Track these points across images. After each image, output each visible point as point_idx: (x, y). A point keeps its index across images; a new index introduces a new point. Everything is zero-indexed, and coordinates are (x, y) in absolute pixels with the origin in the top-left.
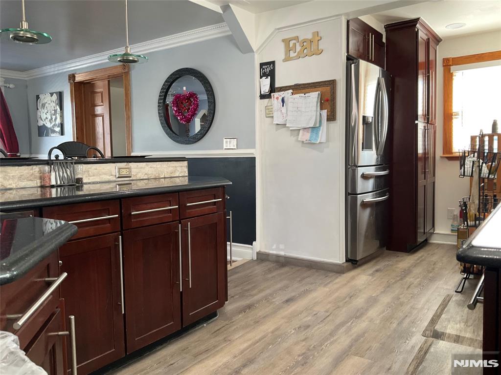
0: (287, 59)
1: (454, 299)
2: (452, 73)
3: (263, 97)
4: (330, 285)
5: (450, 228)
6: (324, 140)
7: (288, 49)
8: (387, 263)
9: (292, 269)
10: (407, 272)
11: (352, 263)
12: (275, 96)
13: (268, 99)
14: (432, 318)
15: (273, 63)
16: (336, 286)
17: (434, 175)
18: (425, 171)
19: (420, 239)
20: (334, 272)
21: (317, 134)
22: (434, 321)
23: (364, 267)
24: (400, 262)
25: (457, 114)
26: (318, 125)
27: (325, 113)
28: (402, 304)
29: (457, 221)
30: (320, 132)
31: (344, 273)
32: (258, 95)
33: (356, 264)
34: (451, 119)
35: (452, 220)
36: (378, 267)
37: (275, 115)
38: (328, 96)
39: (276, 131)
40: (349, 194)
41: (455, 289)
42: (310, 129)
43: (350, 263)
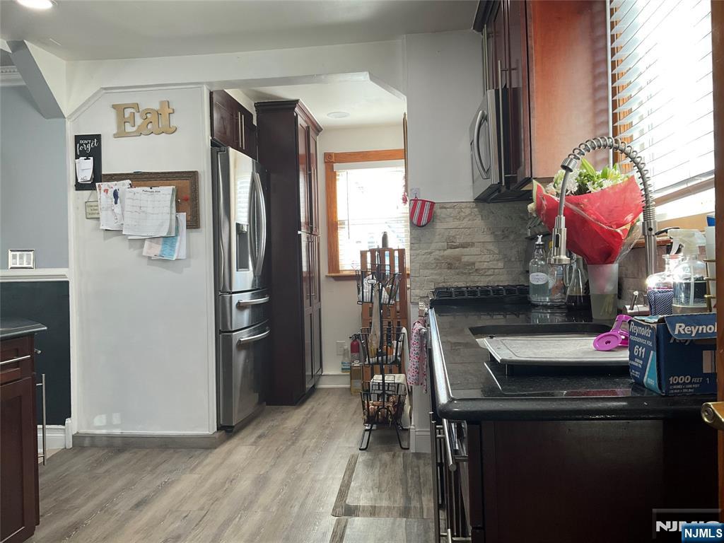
0: (121, 134)
1: (360, 459)
2: (335, 173)
3: (80, 186)
4: (199, 469)
5: (340, 366)
6: (183, 255)
7: (122, 121)
8: (271, 423)
9: (136, 453)
10: (297, 433)
11: (226, 431)
12: (103, 188)
13: (90, 192)
14: (340, 489)
15: (98, 137)
16: (208, 469)
17: (320, 300)
18: (310, 295)
19: (309, 386)
20: (203, 448)
21: (173, 246)
22: (343, 493)
23: (242, 434)
24: (286, 419)
25: (343, 223)
26: (173, 234)
27: (183, 217)
28: (299, 478)
29: (348, 357)
30: (178, 244)
31: (215, 448)
32: (73, 183)
33: (231, 431)
34: (337, 229)
35: (342, 356)
36: (259, 432)
37: (103, 215)
38: (188, 193)
39: (105, 239)
40: (221, 332)
41: (359, 447)
42: (161, 239)
43: (223, 431)
